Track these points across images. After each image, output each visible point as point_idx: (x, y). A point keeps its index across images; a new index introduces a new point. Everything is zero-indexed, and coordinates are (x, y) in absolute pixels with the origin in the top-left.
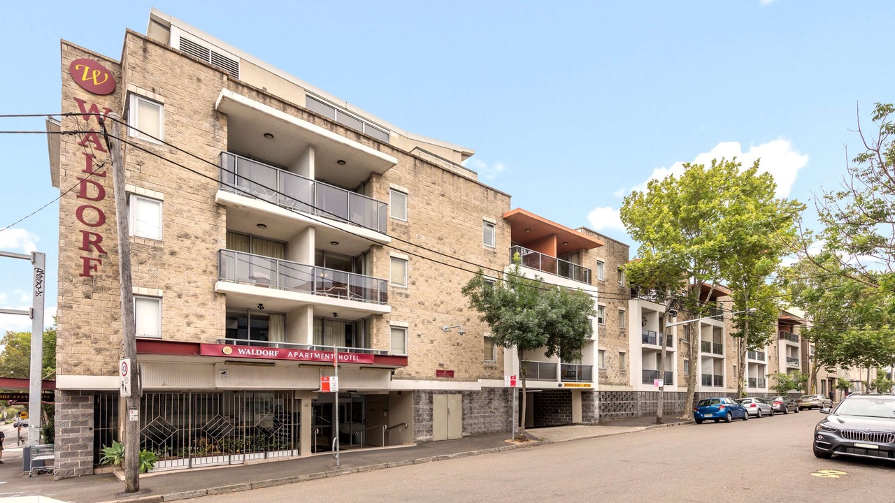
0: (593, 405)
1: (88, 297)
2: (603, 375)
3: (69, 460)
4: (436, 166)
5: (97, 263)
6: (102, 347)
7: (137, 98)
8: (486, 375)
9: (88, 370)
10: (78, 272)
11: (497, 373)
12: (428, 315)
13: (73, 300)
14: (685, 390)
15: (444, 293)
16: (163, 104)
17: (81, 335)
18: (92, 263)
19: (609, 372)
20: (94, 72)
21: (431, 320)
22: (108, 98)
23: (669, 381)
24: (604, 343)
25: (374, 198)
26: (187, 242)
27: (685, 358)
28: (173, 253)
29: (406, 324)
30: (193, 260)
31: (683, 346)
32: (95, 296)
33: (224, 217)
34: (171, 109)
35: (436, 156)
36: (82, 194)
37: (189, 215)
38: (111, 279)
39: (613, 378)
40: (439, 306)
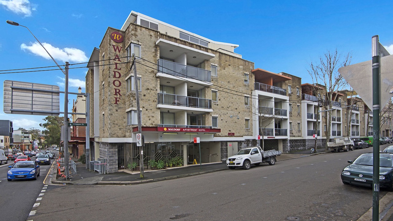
0: (288, 145)
1: (117, 111)
2: (291, 133)
3: (111, 167)
4: (227, 55)
5: (119, 99)
6: (121, 128)
7: (134, 44)
8: (246, 134)
9: (117, 136)
10: (114, 103)
11: (250, 133)
12: (225, 111)
13: (113, 112)
14: (325, 138)
15: (230, 102)
16: (141, 45)
17: (115, 124)
18: (118, 99)
19: (294, 131)
20: (118, 36)
21: (226, 113)
22: (121, 43)
23: (319, 135)
24: (291, 119)
25: (206, 69)
26: (149, 91)
27: (325, 124)
28: (144, 95)
29: (217, 116)
30: (150, 97)
31: (324, 119)
32: (119, 110)
33: (159, 81)
34: (143, 46)
35: (227, 51)
36: (115, 76)
37: (149, 82)
38: (123, 104)
39: (295, 134)
40: (229, 108)
